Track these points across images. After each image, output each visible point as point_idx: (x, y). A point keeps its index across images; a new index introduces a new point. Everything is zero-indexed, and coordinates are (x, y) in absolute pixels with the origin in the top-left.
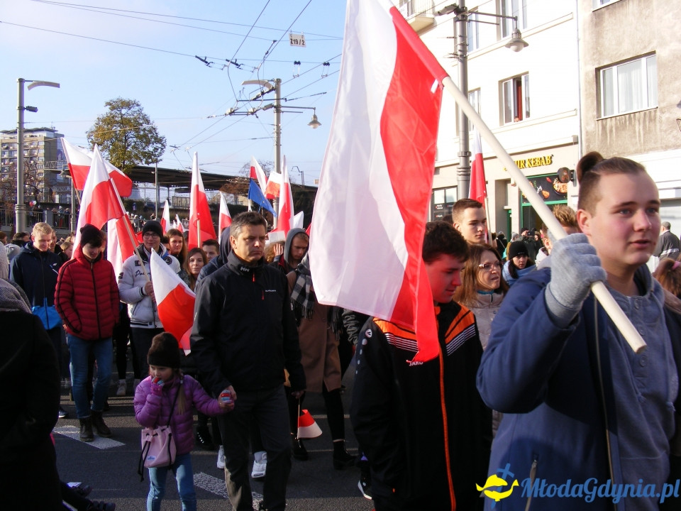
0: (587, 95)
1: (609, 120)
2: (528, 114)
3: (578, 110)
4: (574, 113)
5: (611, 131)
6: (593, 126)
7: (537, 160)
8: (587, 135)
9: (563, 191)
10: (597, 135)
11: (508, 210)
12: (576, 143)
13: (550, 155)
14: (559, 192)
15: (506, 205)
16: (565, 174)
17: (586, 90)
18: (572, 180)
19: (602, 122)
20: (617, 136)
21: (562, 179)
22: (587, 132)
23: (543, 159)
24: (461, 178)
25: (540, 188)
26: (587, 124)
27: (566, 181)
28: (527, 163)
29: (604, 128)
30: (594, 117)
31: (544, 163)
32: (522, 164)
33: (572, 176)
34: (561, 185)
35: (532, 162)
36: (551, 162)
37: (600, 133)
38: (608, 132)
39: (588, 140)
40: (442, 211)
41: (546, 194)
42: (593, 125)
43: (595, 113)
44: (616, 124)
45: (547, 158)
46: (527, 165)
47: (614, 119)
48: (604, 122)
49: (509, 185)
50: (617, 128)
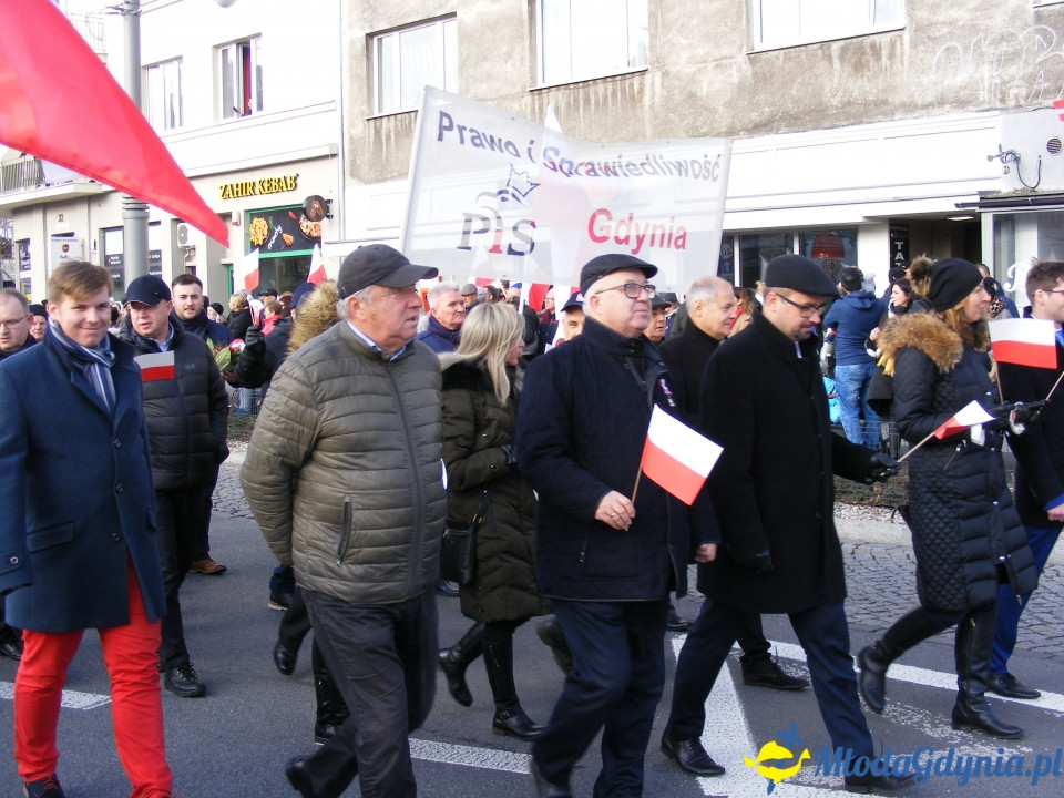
0: (352, 77)
1: (385, 119)
2: (260, 107)
3: (339, 103)
4: (331, 106)
5: (388, 138)
6: (360, 129)
7: (273, 183)
8: (352, 144)
9: (315, 234)
10: (367, 145)
11: (229, 266)
12: (334, 156)
13: (294, 175)
14: (310, 236)
15: (225, 257)
16: (317, 206)
17: (351, 70)
18: (328, 217)
19: (375, 124)
20: (398, 147)
21: (312, 214)
22: (351, 138)
23: (282, 180)
24: (129, 214)
25: (280, 228)
26: (352, 125)
27: (318, 218)
28: (258, 187)
29: (378, 132)
30: (363, 115)
31: (284, 188)
32: (249, 189)
33: (328, 210)
34: (311, 224)
35: (266, 185)
36: (296, 185)
37: (372, 139)
38: (384, 138)
39: (353, 151)
40: (117, 267)
41: (289, 238)
42: (361, 127)
43: (364, 108)
44: (396, 126)
45: (288, 180)
46: (257, 191)
47: (392, 118)
48: (378, 122)
49: (229, 225)
50: (397, 133)
